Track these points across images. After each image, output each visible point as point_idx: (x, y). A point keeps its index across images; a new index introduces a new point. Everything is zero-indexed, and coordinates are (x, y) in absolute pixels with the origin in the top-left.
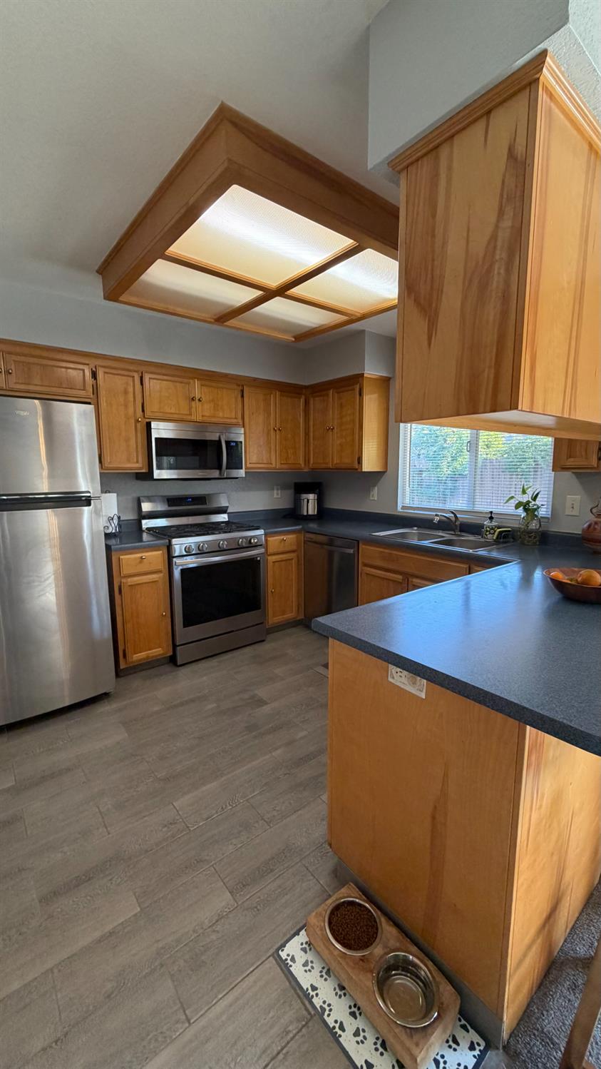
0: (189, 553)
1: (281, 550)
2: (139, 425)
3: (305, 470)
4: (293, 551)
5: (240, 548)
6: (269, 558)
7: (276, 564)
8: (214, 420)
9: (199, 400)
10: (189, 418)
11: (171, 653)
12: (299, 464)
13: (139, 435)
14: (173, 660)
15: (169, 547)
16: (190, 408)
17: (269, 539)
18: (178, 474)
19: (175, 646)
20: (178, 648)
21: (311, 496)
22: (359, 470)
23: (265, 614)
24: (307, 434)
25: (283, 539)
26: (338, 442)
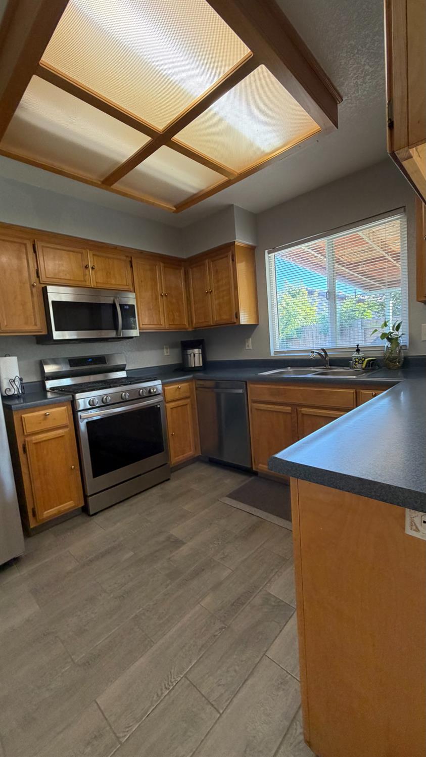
0: (93, 406)
1: (176, 397)
2: (34, 290)
3: (189, 330)
4: (187, 398)
5: (141, 398)
6: (168, 405)
7: (175, 409)
8: (107, 286)
9: (93, 268)
10: (83, 284)
11: (82, 504)
12: (185, 324)
13: (35, 299)
14: (85, 510)
15: (73, 403)
16: (85, 275)
17: (166, 388)
18: (78, 335)
19: (86, 497)
20: (90, 498)
21: (196, 351)
22: (237, 324)
23: (168, 456)
24: (188, 299)
25: (178, 388)
26: (217, 302)
